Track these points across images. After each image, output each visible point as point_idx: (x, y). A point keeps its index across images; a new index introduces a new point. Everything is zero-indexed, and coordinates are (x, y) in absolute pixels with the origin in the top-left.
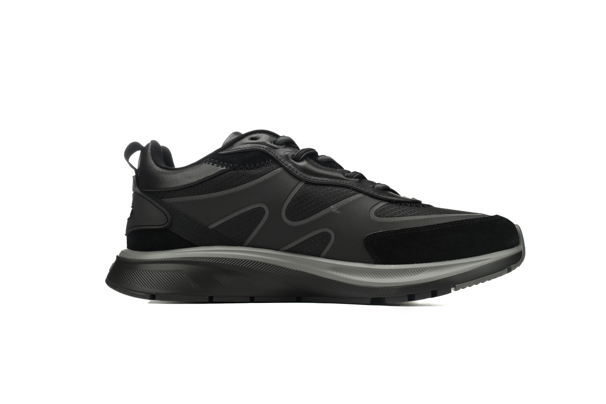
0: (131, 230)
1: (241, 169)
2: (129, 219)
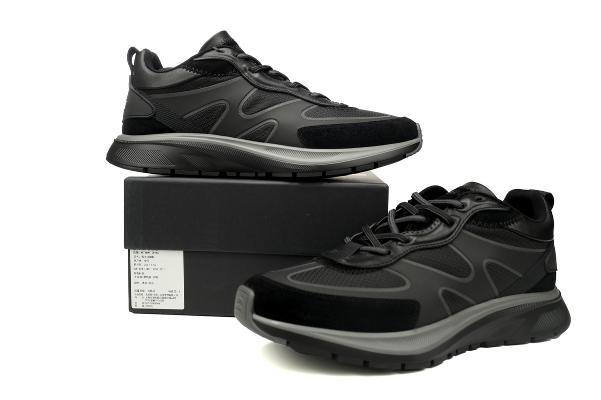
0: (127, 118)
1: (215, 76)
2: (124, 110)
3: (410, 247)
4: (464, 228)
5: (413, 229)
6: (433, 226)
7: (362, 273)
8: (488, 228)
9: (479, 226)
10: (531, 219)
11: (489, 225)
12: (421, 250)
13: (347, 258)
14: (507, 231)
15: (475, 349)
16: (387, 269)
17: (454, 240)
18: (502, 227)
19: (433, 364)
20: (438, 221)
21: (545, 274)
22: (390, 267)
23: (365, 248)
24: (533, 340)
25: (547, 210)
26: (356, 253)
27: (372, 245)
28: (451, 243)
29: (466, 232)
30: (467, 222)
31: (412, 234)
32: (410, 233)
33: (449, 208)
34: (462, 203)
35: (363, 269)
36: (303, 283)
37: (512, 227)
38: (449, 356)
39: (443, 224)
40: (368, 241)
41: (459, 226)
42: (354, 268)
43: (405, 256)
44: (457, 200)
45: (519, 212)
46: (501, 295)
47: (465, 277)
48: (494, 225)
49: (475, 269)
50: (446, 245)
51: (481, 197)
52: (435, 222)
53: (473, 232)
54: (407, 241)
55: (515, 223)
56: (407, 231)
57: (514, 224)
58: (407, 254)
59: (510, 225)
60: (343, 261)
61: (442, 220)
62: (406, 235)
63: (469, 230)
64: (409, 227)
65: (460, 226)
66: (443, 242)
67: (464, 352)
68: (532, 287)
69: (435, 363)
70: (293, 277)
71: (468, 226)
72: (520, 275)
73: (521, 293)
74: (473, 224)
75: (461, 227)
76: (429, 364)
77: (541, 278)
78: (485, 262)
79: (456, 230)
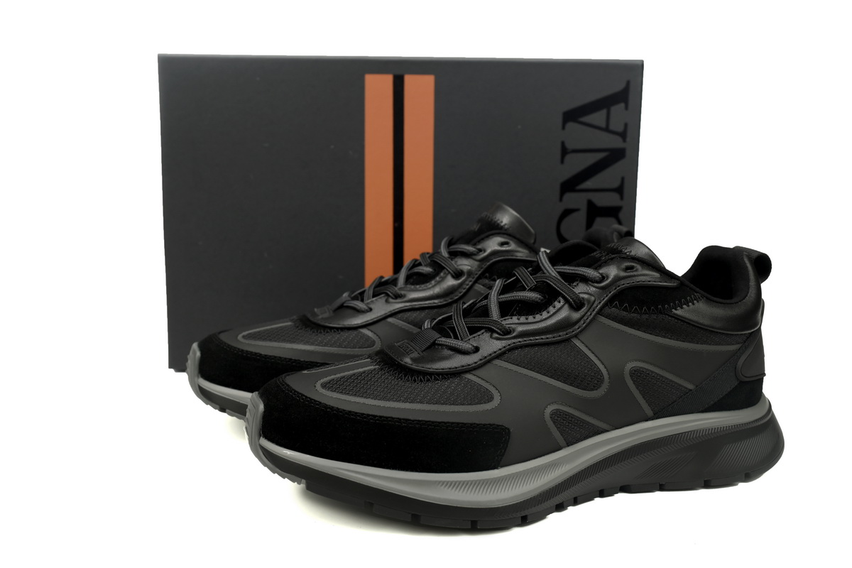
3: (509, 342)
4: (599, 313)
5: (520, 314)
6: (552, 310)
7: (428, 380)
8: (638, 313)
9: (625, 309)
10: (715, 299)
11: (641, 309)
12: (527, 346)
13: (414, 355)
14: (670, 318)
15: (611, 494)
16: (469, 376)
17: (581, 332)
18: (662, 313)
19: (524, 521)
20: (559, 302)
21: (736, 384)
22: (473, 372)
23: (443, 340)
24: (708, 485)
25: (752, 283)
26: (429, 347)
27: (456, 338)
28: (576, 336)
29: (602, 319)
30: (606, 305)
31: (517, 321)
32: (515, 319)
33: (580, 281)
34: (601, 274)
35: (431, 374)
36: (335, 395)
37: (679, 312)
38: (560, 507)
39: (566, 306)
40: (453, 329)
41: (591, 310)
42: (419, 373)
43: (500, 355)
44: (594, 269)
45: (694, 287)
46: (657, 416)
47: (592, 390)
48: (649, 309)
49: (609, 378)
50: (568, 340)
51: (633, 264)
52: (556, 303)
53: (615, 319)
54: (506, 332)
55: (684, 306)
56: (512, 315)
57: (682, 308)
58: (504, 353)
59: (676, 310)
60: (407, 360)
61: (567, 301)
62: (508, 322)
63: (608, 317)
64: (515, 309)
65: (594, 310)
66: (562, 335)
67: (591, 499)
68: (712, 403)
69: (529, 519)
70: (324, 386)
71: (607, 310)
72: (690, 386)
73: (692, 413)
74: (616, 306)
75: (595, 312)
76: (519, 521)
77: (729, 390)
78: (630, 366)
79: (585, 318)
